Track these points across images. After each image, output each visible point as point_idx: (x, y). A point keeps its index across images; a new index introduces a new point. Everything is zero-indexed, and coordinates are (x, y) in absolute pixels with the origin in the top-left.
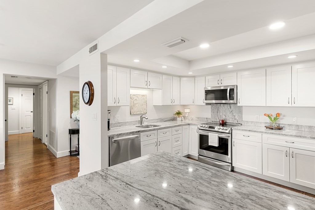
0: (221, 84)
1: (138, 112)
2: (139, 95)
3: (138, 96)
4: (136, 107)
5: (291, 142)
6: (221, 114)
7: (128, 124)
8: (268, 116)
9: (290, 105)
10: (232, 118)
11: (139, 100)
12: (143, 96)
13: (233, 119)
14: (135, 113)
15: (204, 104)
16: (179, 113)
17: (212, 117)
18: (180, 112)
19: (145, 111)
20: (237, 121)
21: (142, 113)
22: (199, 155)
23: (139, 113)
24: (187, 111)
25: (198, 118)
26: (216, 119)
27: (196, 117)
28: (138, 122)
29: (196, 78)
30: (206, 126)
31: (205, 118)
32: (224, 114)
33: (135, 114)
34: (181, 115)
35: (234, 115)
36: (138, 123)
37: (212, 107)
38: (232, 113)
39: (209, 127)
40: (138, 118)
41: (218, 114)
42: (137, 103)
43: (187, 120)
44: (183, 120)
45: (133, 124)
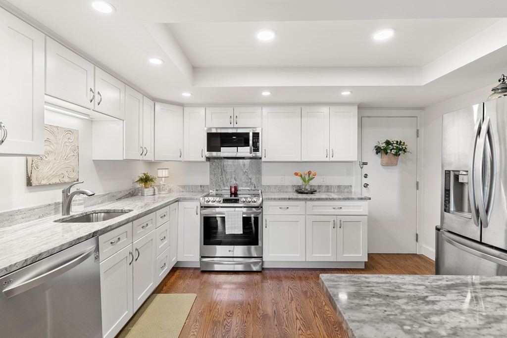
0: (235, 123)
1: (54, 176)
2: (57, 127)
3: (55, 129)
4: (48, 162)
5: (338, 208)
6: (228, 177)
7: (20, 216)
8: (301, 176)
9: (327, 159)
10: (247, 183)
11: (57, 144)
12: (70, 131)
13: (249, 184)
14: (43, 182)
15: (204, 159)
16: (146, 180)
17: (211, 183)
18: (149, 177)
19: (73, 176)
20: (255, 187)
21: (67, 180)
22: (202, 257)
23: (58, 181)
24: (162, 173)
25: (184, 187)
26: (219, 185)
27: (179, 186)
28: (53, 207)
29: (185, 108)
30: (218, 199)
31: (197, 186)
32: (233, 176)
33: (44, 185)
34: (153, 184)
35: (250, 176)
36: (53, 212)
37: (213, 164)
38: (246, 173)
39: (223, 201)
40: (57, 196)
41: (223, 176)
42: (52, 152)
43: (163, 192)
44: (156, 193)
45: (37, 217)
